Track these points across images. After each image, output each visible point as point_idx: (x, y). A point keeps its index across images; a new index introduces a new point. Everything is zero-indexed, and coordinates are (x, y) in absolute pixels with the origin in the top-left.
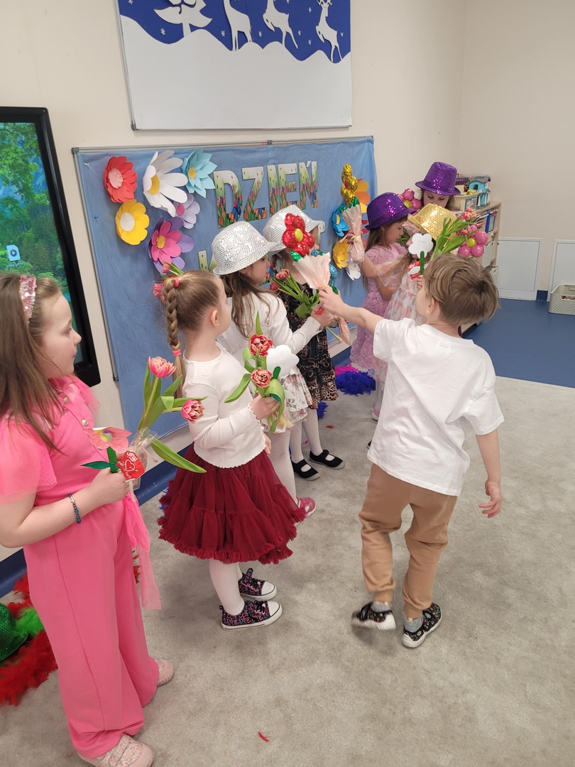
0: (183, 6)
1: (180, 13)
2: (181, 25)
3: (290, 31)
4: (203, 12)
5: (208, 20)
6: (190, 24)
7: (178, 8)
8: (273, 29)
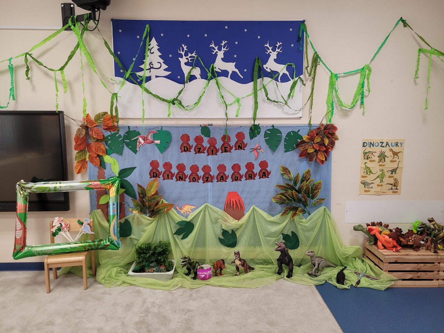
0: (151, 69)
1: (150, 72)
2: (150, 77)
3: (237, 71)
4: (165, 70)
5: (168, 73)
6: (156, 76)
7: (149, 71)
8: (220, 71)
